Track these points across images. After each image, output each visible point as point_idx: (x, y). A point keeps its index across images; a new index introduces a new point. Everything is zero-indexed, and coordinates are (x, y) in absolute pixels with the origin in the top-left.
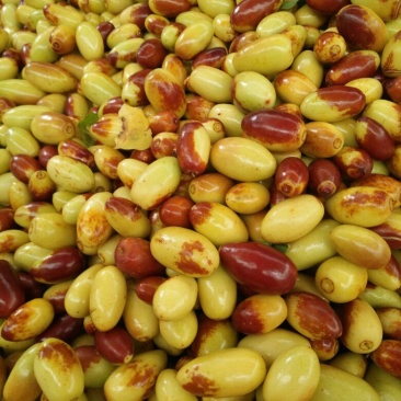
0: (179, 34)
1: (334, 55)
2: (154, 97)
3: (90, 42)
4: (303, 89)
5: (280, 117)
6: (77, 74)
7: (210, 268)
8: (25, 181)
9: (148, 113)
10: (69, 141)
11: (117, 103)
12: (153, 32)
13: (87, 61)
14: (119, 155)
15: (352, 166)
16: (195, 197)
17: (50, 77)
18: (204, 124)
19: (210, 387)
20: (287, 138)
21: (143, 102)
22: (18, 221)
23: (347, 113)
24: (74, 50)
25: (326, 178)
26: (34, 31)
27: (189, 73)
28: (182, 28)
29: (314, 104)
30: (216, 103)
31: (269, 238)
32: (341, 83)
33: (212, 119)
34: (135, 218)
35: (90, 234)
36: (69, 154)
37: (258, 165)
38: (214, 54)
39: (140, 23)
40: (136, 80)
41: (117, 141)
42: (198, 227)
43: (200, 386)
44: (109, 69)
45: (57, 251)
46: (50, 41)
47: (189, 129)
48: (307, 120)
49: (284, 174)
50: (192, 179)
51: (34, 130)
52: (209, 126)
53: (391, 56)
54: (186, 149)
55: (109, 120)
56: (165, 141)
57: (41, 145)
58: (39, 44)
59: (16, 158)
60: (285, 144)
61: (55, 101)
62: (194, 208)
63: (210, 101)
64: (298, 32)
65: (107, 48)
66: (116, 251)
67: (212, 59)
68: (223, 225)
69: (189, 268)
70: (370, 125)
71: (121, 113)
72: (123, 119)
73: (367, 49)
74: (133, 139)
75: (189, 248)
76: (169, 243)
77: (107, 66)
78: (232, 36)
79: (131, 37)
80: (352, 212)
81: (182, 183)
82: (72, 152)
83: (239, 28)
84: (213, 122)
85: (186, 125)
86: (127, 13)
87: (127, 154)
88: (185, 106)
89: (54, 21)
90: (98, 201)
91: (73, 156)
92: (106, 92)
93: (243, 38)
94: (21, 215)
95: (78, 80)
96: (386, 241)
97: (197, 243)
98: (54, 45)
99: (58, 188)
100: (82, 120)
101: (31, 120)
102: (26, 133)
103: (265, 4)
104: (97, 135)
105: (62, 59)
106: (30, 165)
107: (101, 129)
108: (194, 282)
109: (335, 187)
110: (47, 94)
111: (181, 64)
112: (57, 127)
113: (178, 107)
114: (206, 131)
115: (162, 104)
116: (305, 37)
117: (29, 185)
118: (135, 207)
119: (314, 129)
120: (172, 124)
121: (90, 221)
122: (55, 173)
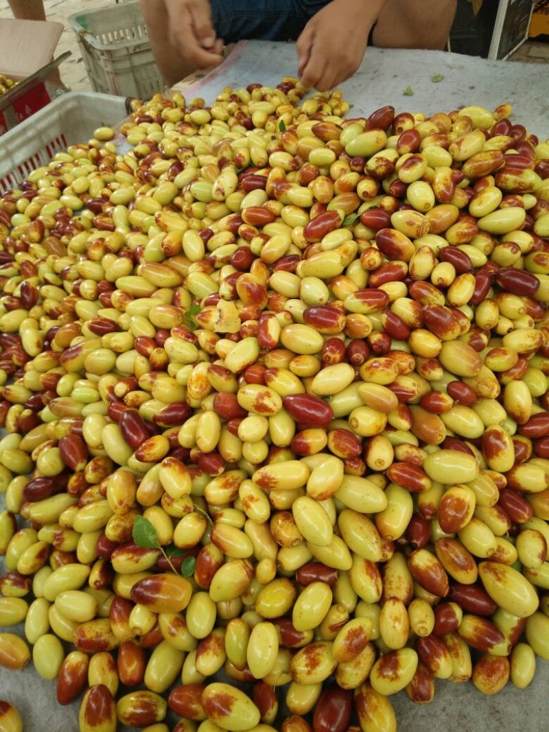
0: (264, 244)
1: (372, 265)
2: (243, 294)
3: (194, 246)
4: (347, 291)
5: (328, 311)
6: (183, 272)
7: (275, 409)
8: (147, 356)
9: (238, 306)
10: (178, 326)
11: (215, 297)
12: (245, 239)
13: (193, 262)
14: (217, 337)
15: (375, 344)
16: (269, 365)
17: (162, 275)
18: (277, 315)
19: (273, 481)
20: (331, 325)
21: (235, 297)
22: (141, 384)
23: (375, 307)
24: (180, 252)
25: (357, 351)
26: (146, 234)
27: (271, 273)
29: (352, 302)
30: (290, 298)
31: (317, 392)
32: (376, 286)
33: (284, 311)
34: (228, 379)
35: (197, 390)
36: (180, 335)
37: (309, 342)
38: (290, 260)
39: (234, 231)
40: (230, 280)
41: (215, 326)
42: (269, 383)
43: (266, 480)
44: (208, 269)
45: (172, 404)
46: (162, 245)
47: (265, 318)
48: (347, 313)
49: (327, 349)
50: (266, 353)
51: (152, 318)
52: (281, 316)
53: (413, 265)
54: (262, 332)
55: (210, 311)
56: (250, 327)
57: (157, 329)
58: (152, 245)
59: (139, 339)
60: (330, 329)
61: (165, 294)
62: (267, 371)
63: (285, 297)
64: (352, 246)
65: (207, 251)
66: (214, 401)
67: (289, 263)
68: (286, 384)
69: (261, 408)
70: (389, 316)
71: (219, 306)
72: (220, 311)
73: (399, 259)
74: (227, 325)
75: (261, 396)
76: (249, 394)
77: (207, 266)
78: (305, 245)
79: (227, 243)
80: (372, 374)
81: (260, 356)
82: (182, 335)
83: (311, 240)
84: (285, 313)
85: (265, 315)
86: (224, 222)
87: (222, 336)
88: (266, 301)
89: (164, 228)
90: (202, 368)
91: (183, 337)
92: (208, 289)
93: (313, 248)
94: (144, 380)
95: (183, 277)
96: (396, 394)
97: (267, 392)
98: (165, 249)
99: (172, 360)
100: (187, 310)
101: (149, 310)
102: (145, 320)
103: (329, 222)
104: (200, 323)
105: (170, 259)
106: (149, 344)
107: (204, 318)
108: (265, 420)
109: (363, 358)
110: (159, 288)
111: (265, 267)
112: (171, 316)
113: (261, 301)
114: (278, 319)
115: (248, 299)
116: (356, 249)
117: (150, 359)
118: (227, 371)
119: (352, 318)
120: (256, 314)
121: (197, 380)
122: (171, 349)
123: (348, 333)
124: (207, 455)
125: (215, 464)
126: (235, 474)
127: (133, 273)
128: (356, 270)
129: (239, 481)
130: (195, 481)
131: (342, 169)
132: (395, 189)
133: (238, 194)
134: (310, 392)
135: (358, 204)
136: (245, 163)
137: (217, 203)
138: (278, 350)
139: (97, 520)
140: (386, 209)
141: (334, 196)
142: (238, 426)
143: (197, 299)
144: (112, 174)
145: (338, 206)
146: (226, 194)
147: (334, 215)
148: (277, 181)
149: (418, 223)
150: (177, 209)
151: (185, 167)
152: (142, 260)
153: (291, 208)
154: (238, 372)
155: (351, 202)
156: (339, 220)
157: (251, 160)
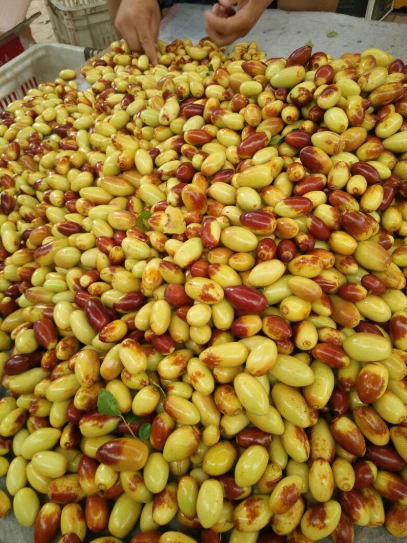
0: (204, 160)
1: (297, 177)
2: (187, 202)
3: (144, 162)
4: (277, 199)
5: (261, 215)
6: (135, 184)
7: (218, 298)
8: (107, 253)
9: (183, 211)
10: (133, 228)
11: (164, 204)
12: (186, 156)
13: (143, 176)
14: (165, 237)
15: (302, 243)
16: (211, 261)
17: (118, 186)
18: (217, 219)
19: (217, 360)
20: (264, 227)
21: (180, 204)
22: (102, 277)
23: (301, 212)
24: (132, 167)
25: (287, 250)
26: (104, 153)
27: (210, 185)
28: (206, 155)
29: (282, 208)
30: (226, 205)
31: (253, 284)
32: (300, 195)
33: (222, 215)
34: (177, 272)
35: (151, 282)
36: (134, 236)
37: (247, 242)
38: (226, 173)
39: (178, 150)
40: (176, 190)
41: (164, 228)
42: (212, 277)
43: (212, 359)
44: (157, 181)
45: (129, 293)
46: (118, 162)
47: (208, 222)
48: (277, 217)
49: (262, 247)
50: (209, 251)
51: (110, 221)
52: (220, 220)
53: (332, 178)
54: (206, 233)
55: (159, 216)
56: (194, 229)
57: (115, 231)
58: (109, 162)
59: (100, 239)
60: (264, 230)
61: (121, 202)
62: (211, 266)
63: (222, 204)
64: (278, 161)
65: (155, 166)
66: (166, 291)
67: (225, 176)
68: (226, 277)
69: (206, 298)
70: (313, 220)
71: (167, 211)
72: (168, 215)
73: (319, 173)
74: (175, 227)
75: (206, 287)
76: (195, 286)
77: (156, 179)
78: (238, 161)
79: (172, 160)
80: (300, 269)
81: (203, 253)
82: (136, 235)
83: (243, 157)
84: (223, 217)
85: (207, 219)
86: (169, 143)
87: (170, 236)
88: (206, 207)
89: (119, 147)
90: (155, 264)
91: (137, 237)
92: (156, 197)
93: (245, 163)
94: (105, 273)
95: (135, 189)
96: (320, 285)
97: (211, 284)
98: (120, 165)
99: (128, 257)
100: (140, 215)
101: (108, 215)
102: (105, 223)
103: (259, 142)
104: (151, 225)
105: (125, 173)
106: (109, 243)
107: (155, 221)
108: (210, 307)
109: (292, 256)
110: (115, 197)
111: (205, 179)
112: (126, 219)
113: (202, 207)
114: (218, 222)
115: (192, 206)
116: (282, 164)
117: (110, 256)
118: (176, 266)
119: (282, 222)
120: (198, 218)
121: (150, 274)
122: (127, 247)
123: (278, 234)
124: (161, 337)
125: (167, 344)
126: (184, 353)
127: (93, 184)
128: (282, 181)
129: (187, 359)
130: (149, 358)
131: (268, 98)
132: (314, 115)
133: (180, 120)
134: (246, 284)
135: (282, 127)
136: (186, 94)
137: (163, 127)
138: (219, 248)
139: (66, 392)
140: (307, 130)
141: (262, 120)
142: (186, 313)
143: (147, 205)
144: (75, 106)
145: (266, 129)
146: (171, 119)
147: (262, 136)
148: (213, 109)
149: (335, 142)
150: (129, 132)
151: (135, 98)
152: (101, 174)
153: (225, 131)
154: (185, 267)
155: (276, 126)
156: (267, 140)
157: (190, 92)
